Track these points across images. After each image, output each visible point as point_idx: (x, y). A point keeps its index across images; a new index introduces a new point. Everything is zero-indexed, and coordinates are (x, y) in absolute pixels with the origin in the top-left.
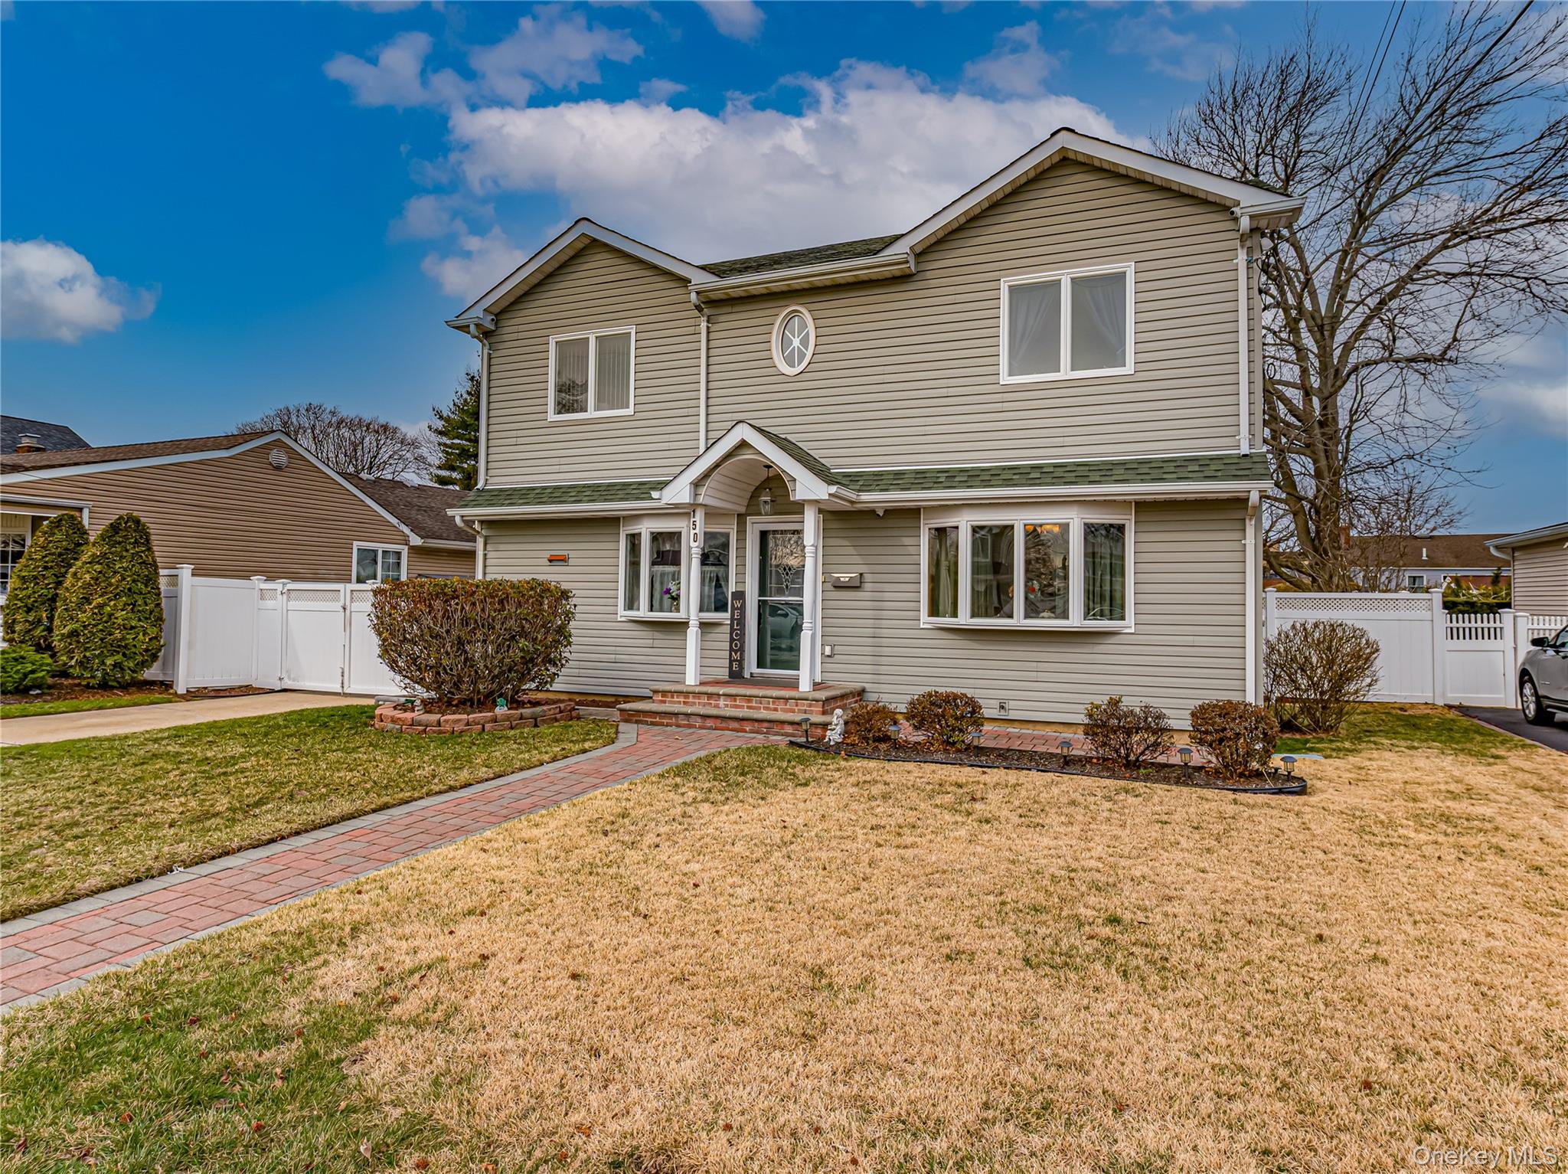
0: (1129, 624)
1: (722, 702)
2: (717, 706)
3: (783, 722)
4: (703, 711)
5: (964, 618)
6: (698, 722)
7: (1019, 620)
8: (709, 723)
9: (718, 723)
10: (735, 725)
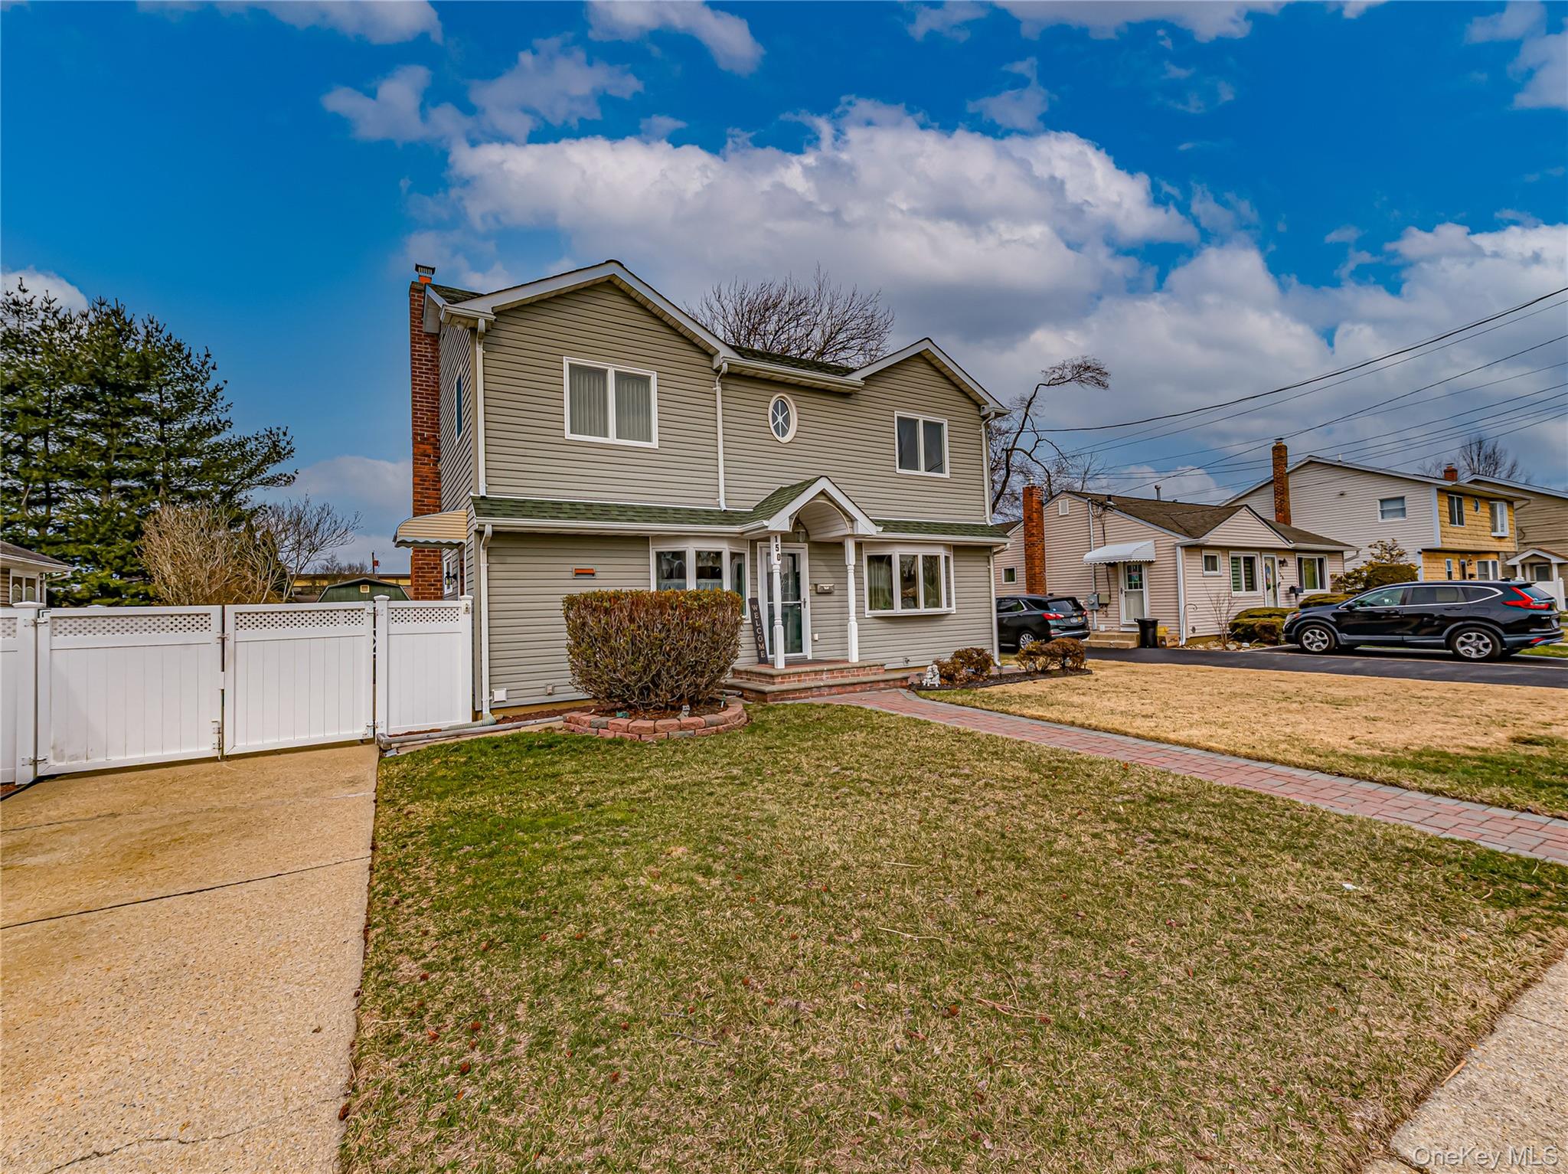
0: (953, 609)
1: (824, 676)
2: (822, 680)
3: (878, 681)
4: (831, 682)
5: (898, 610)
6: (826, 691)
7: (922, 610)
8: (834, 690)
9: (840, 689)
10: (851, 688)
